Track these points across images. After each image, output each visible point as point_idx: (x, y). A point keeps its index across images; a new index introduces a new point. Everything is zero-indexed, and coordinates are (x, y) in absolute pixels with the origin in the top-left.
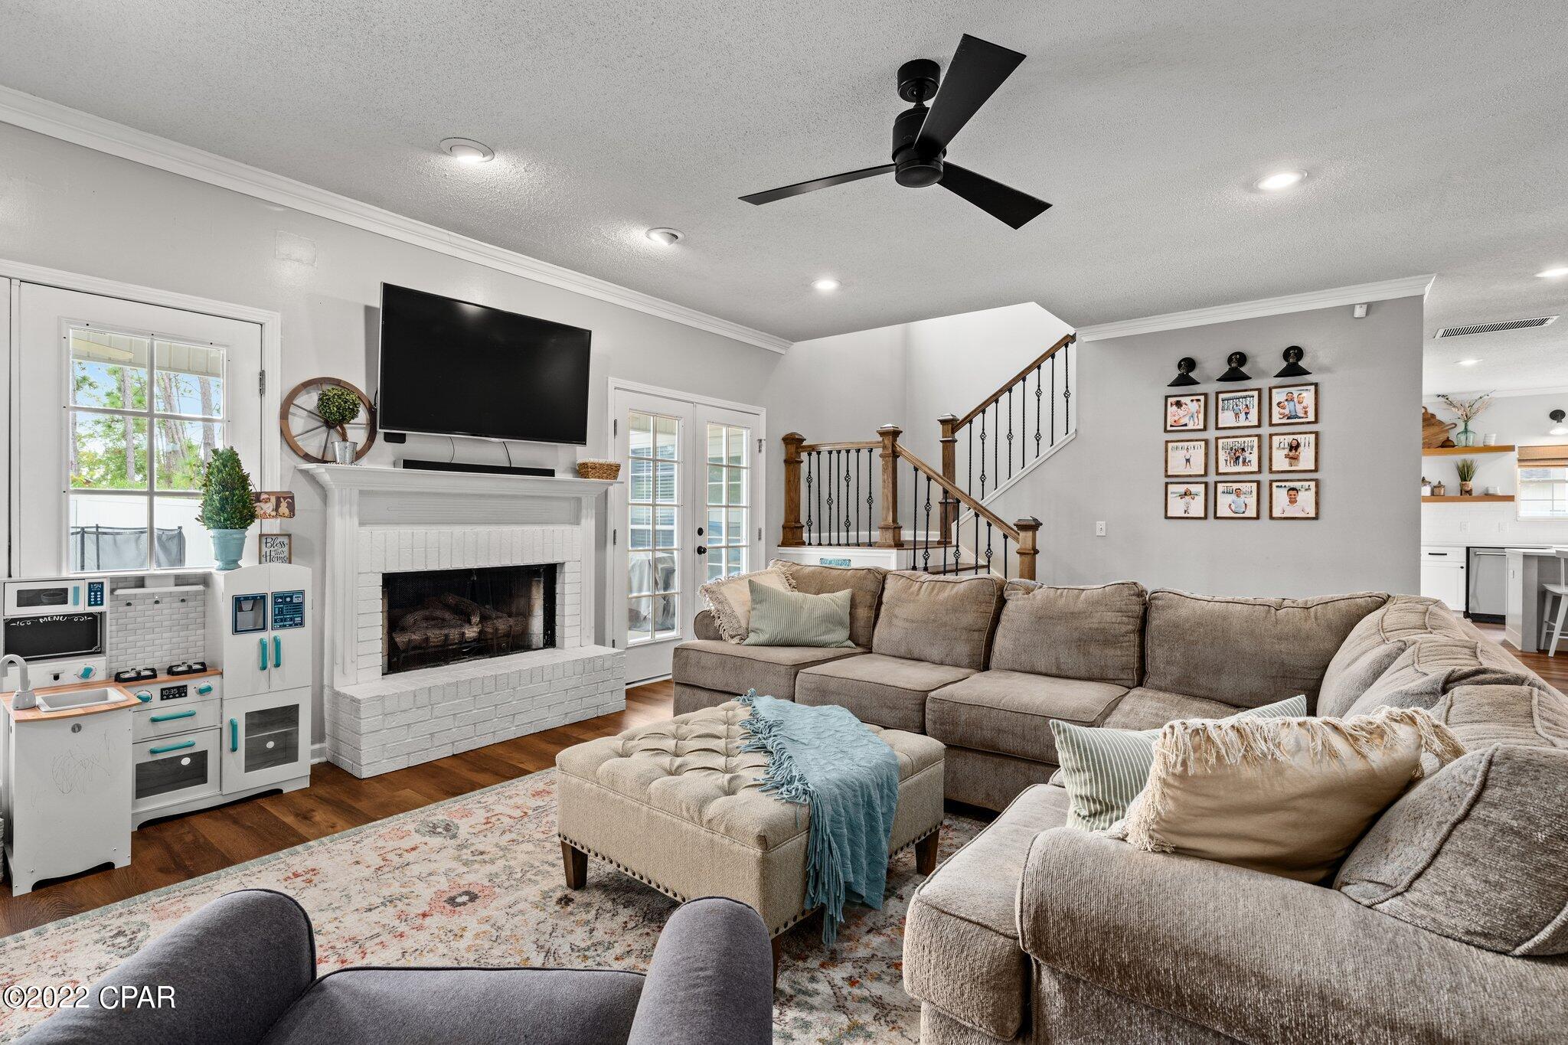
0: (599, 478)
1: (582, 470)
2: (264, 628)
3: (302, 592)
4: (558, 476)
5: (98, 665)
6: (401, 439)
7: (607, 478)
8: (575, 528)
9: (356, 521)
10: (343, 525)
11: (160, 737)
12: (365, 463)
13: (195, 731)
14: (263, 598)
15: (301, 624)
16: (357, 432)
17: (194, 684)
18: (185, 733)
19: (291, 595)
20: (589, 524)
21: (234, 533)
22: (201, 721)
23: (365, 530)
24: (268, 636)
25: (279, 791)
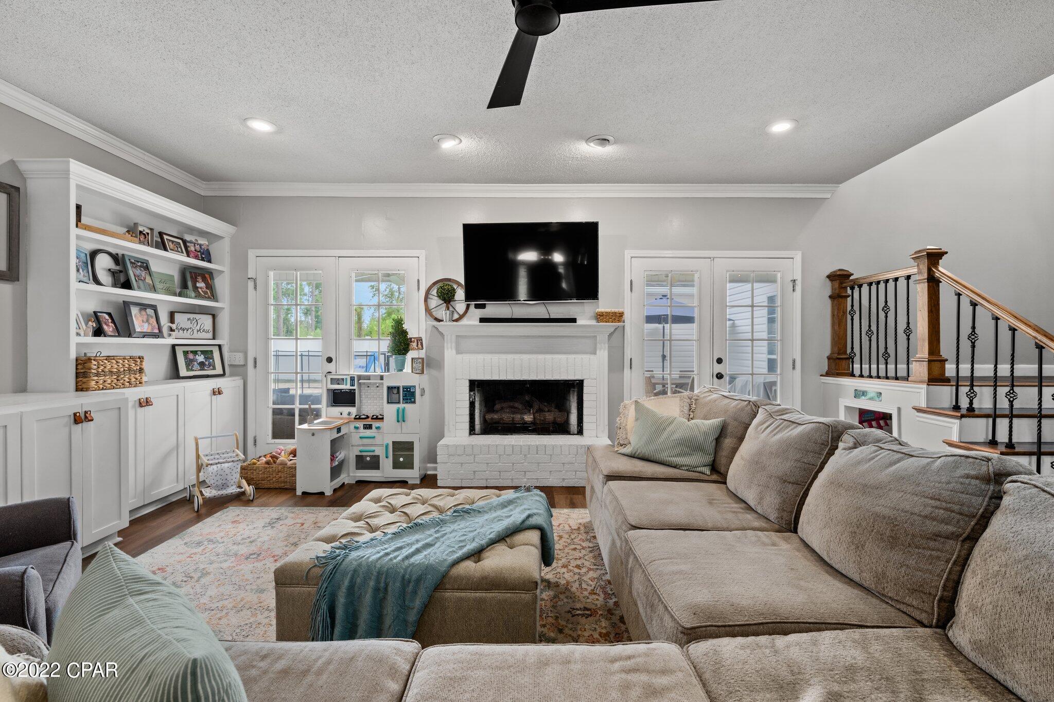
0: (606, 322)
1: (601, 317)
2: (399, 403)
3: (415, 387)
4: (579, 322)
5: (353, 411)
6: (483, 306)
7: (612, 322)
8: (592, 357)
9: (454, 351)
10: (449, 354)
11: (363, 445)
12: (464, 322)
13: (375, 445)
14: (398, 388)
15: (414, 402)
16: (460, 307)
17: (375, 424)
18: (371, 445)
19: (410, 387)
20: (603, 354)
21: (400, 357)
22: (378, 441)
23: (460, 356)
24: (401, 406)
25: (407, 482)
